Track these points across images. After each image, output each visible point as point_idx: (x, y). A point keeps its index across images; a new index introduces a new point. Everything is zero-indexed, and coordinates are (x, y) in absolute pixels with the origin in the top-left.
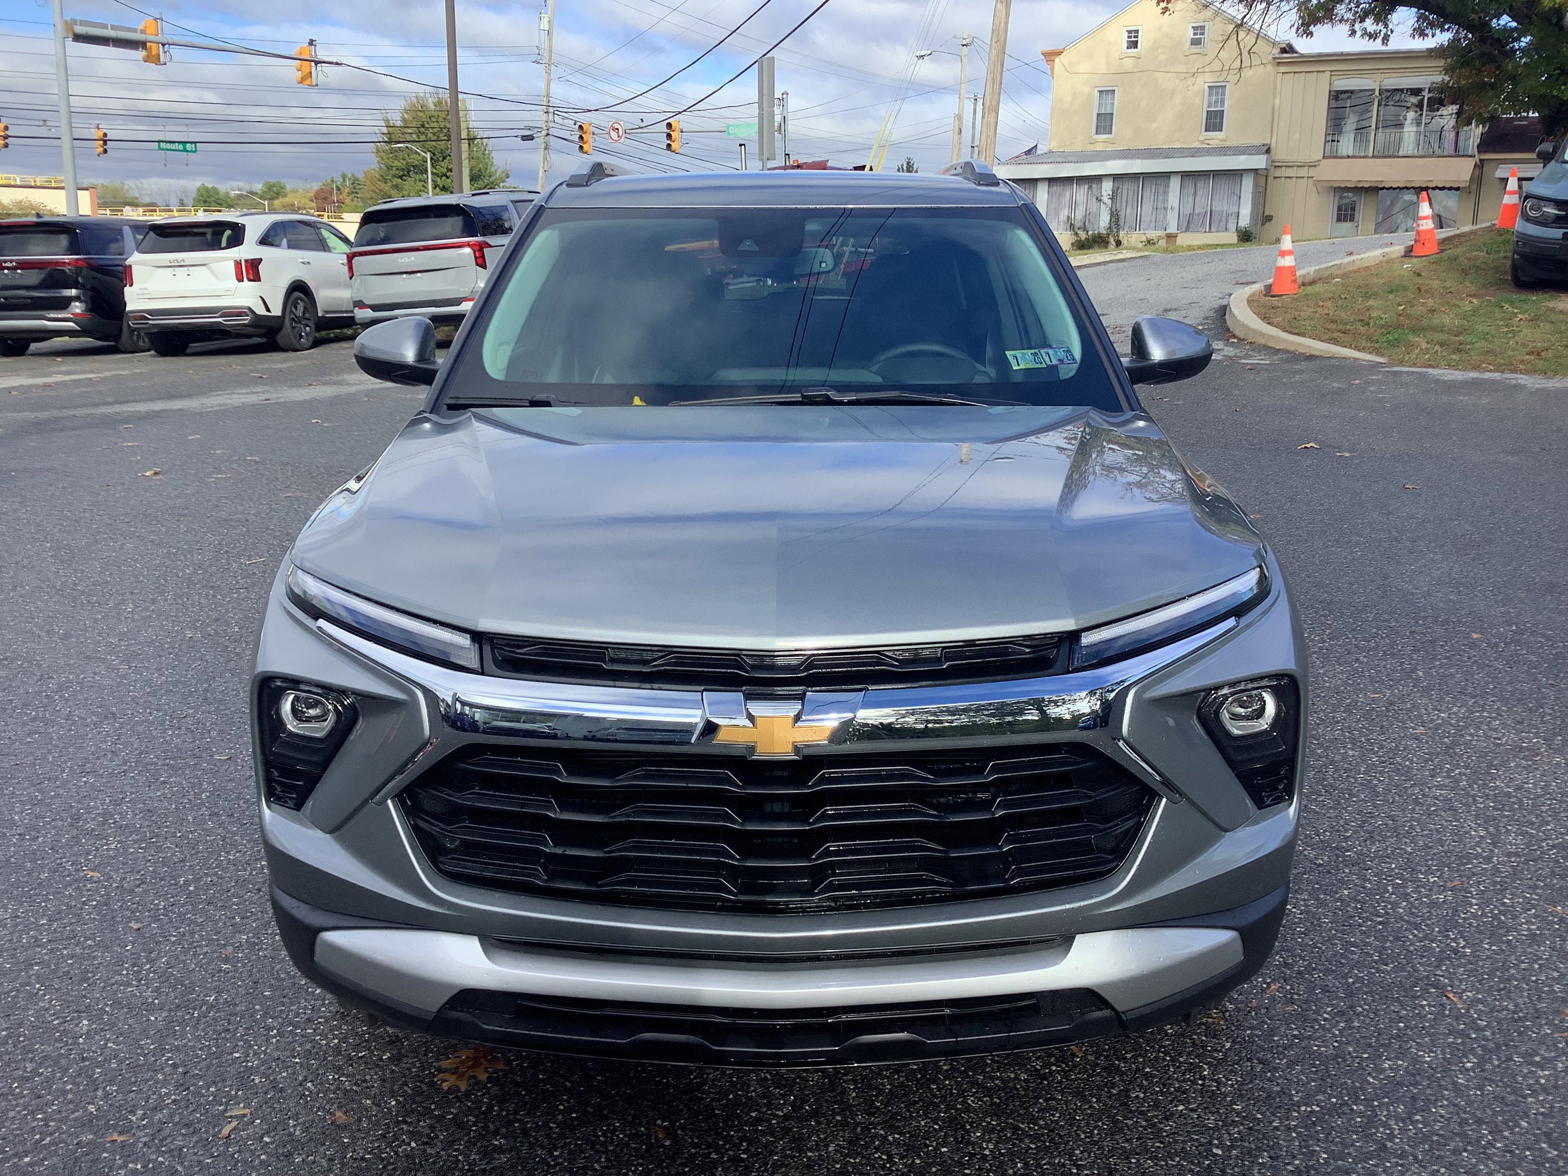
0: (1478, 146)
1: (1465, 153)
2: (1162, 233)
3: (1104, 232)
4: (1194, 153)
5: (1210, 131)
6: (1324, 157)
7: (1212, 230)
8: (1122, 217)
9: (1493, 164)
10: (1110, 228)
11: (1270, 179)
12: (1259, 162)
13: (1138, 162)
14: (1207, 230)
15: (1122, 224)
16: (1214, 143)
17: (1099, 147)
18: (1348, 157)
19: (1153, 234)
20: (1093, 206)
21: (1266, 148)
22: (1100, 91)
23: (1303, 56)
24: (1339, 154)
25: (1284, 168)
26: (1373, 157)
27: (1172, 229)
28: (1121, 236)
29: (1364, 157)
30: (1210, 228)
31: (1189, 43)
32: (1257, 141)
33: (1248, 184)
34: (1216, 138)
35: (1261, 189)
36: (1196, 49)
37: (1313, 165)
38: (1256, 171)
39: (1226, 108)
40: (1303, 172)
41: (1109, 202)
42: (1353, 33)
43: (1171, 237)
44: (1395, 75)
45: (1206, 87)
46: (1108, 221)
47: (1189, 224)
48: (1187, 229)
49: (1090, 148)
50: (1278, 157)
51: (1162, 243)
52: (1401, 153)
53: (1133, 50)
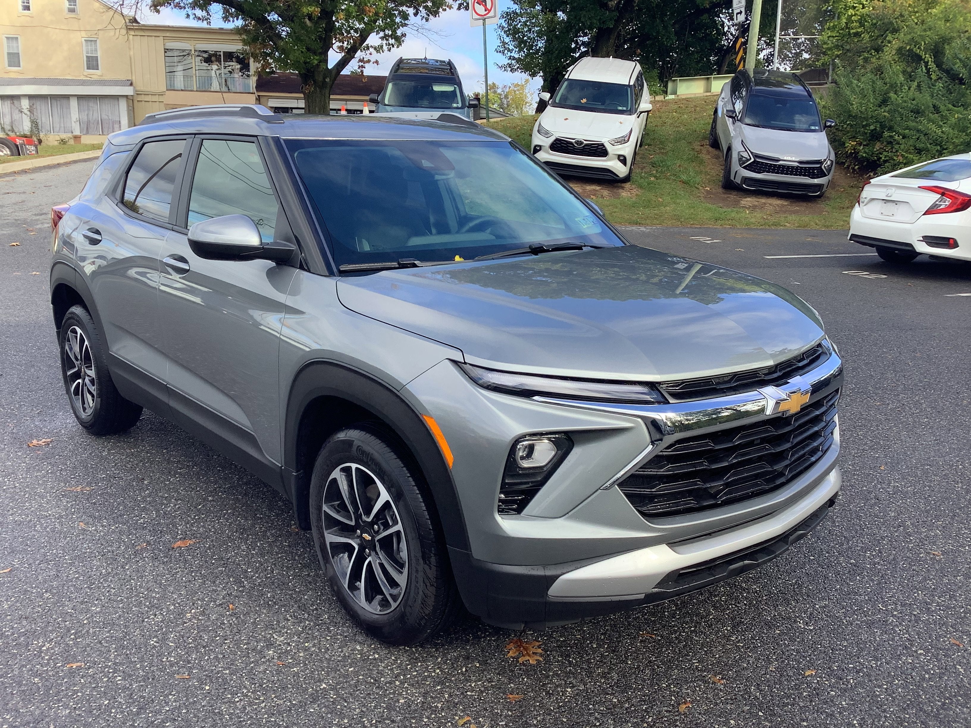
0: (256, 87)
1: (249, 91)
2: (70, 135)
3: (29, 133)
4: (83, 83)
5: (90, 69)
6: (167, 90)
7: (104, 133)
8: (40, 124)
9: (266, 98)
10: (31, 131)
11: (135, 102)
12: (129, 91)
13: (46, 87)
14: (101, 133)
15: (40, 128)
16: (95, 78)
17: (13, 76)
18: (182, 90)
19: (64, 136)
20: (17, 116)
21: (130, 82)
22: (7, 38)
23: (144, 26)
24: (176, 88)
25: (143, 96)
26: (197, 91)
27: (77, 132)
28: (41, 136)
29: (191, 91)
30: (102, 132)
31: (66, 10)
32: (123, 77)
33: (123, 105)
34: (95, 74)
35: (131, 108)
36: (72, 15)
37: (161, 94)
38: (126, 96)
39: (99, 54)
40: (155, 98)
41: (28, 113)
42: (188, 16)
43: (77, 138)
44: (202, 42)
45: (83, 41)
46: (30, 126)
47: (87, 129)
48: (87, 133)
49: (6, 76)
50: (138, 89)
51: (72, 142)
52: (212, 90)
53: (26, 11)
